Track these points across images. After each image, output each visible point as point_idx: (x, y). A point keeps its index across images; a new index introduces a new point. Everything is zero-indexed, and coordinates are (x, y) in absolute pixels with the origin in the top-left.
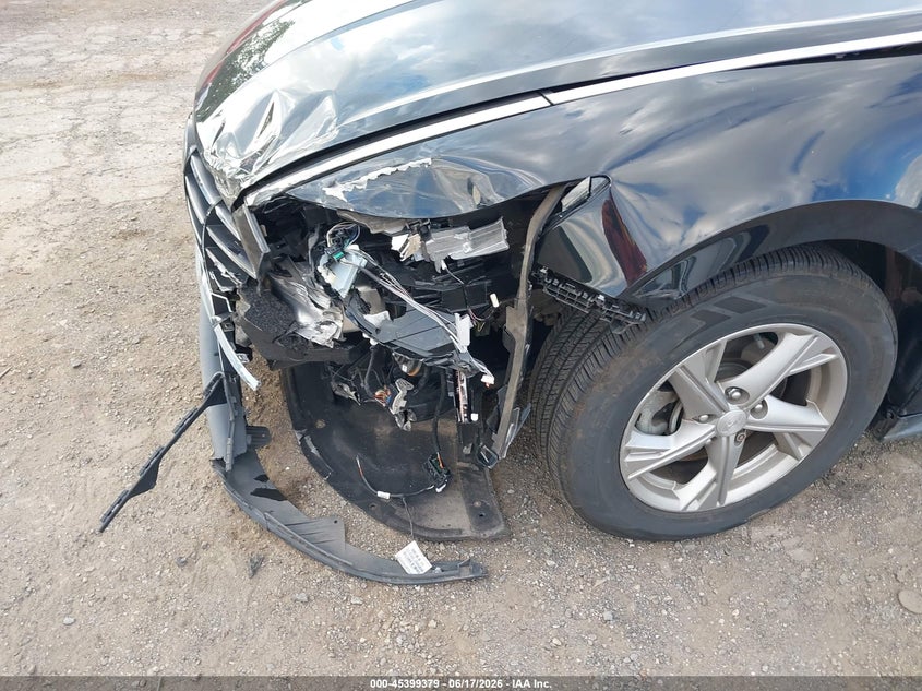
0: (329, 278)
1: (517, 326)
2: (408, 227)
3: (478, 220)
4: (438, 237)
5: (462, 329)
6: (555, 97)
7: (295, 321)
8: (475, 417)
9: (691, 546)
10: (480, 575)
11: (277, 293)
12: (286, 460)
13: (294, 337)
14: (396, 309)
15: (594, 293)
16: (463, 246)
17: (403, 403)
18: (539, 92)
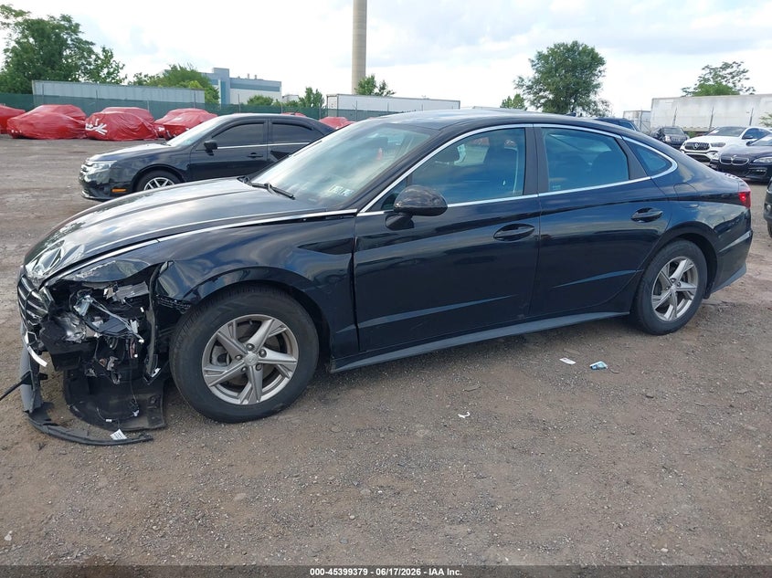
0: (78, 310)
1: (152, 319)
2: (108, 284)
3: (134, 280)
4: (120, 289)
5: (134, 326)
6: (160, 240)
7: (65, 334)
8: (136, 356)
9: (250, 423)
10: (149, 440)
11: (57, 323)
12: (62, 413)
13: (65, 342)
14: (105, 318)
15: (173, 300)
16: (131, 292)
17: (113, 365)
18: (156, 238)
